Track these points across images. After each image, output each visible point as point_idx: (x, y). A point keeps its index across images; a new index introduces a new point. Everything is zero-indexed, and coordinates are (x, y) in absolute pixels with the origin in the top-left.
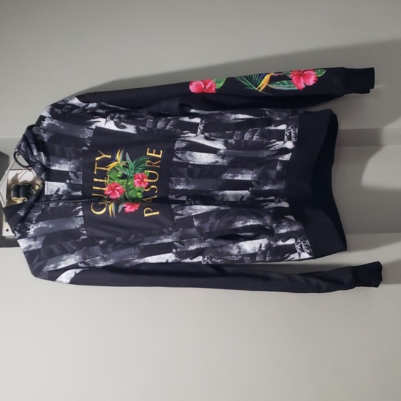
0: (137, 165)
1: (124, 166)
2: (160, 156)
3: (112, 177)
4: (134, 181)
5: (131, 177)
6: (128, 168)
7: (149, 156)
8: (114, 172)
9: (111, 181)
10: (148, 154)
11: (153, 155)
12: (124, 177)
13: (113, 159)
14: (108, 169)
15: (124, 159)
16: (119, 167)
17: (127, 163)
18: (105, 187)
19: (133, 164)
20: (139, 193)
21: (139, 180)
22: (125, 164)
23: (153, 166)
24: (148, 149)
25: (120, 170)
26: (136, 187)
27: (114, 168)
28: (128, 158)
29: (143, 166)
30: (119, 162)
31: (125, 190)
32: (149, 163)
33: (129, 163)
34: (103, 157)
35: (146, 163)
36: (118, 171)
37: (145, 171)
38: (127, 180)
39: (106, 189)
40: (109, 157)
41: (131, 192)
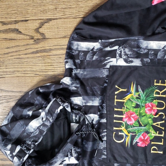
1: (137, 98)
2: (165, 85)
3: (128, 107)
4: (146, 109)
5: (143, 106)
6: (140, 99)
7: (157, 86)
8: (130, 103)
9: (128, 110)
10: (155, 84)
11: (160, 84)
12: (137, 106)
13: (128, 92)
14: (125, 101)
15: (137, 91)
16: (133, 98)
17: (139, 95)
19: (144, 96)
20: (150, 119)
21: (150, 108)
22: (138, 96)
23: (160, 96)
24: (155, 80)
25: (134, 101)
26: (147, 114)
27: (129, 99)
28: (140, 90)
29: (152, 96)
30: (133, 94)
31: (138, 116)
32: (156, 92)
33: (141, 95)
34: (120, 91)
35: (155, 93)
36: (132, 102)
37: (154, 101)
38: (139, 109)
39: (124, 116)
40: (125, 90)
41: (143, 118)
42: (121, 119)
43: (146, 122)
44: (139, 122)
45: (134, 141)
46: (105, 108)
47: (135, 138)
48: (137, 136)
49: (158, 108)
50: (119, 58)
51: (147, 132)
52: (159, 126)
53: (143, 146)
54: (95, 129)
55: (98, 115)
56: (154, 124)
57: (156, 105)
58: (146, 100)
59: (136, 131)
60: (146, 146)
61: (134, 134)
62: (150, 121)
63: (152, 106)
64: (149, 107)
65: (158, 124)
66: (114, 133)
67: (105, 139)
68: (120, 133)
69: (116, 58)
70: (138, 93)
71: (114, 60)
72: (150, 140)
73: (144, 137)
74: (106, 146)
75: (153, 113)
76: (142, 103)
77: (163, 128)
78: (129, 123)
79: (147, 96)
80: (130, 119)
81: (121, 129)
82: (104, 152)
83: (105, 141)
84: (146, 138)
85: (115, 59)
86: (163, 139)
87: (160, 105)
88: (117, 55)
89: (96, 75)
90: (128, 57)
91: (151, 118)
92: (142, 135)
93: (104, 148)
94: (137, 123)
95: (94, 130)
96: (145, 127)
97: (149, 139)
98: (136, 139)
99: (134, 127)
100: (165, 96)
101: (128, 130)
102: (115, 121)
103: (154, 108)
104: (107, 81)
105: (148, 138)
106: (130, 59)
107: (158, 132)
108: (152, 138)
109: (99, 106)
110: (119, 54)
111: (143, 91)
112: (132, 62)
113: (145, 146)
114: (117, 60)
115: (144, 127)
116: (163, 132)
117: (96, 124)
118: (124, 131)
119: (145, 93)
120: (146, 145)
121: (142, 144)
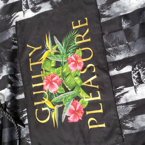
0: (67, 48)
1: (56, 54)
2: (87, 24)
3: (47, 69)
4: (69, 66)
5: (65, 63)
6: (59, 54)
7: (76, 29)
8: (48, 63)
9: (47, 73)
10: (74, 28)
11: (80, 26)
12: (58, 64)
13: (44, 49)
14: (42, 62)
15: (54, 44)
16: (50, 56)
17: (57, 49)
18: (42, 82)
19: (63, 48)
20: (77, 78)
21: (74, 63)
22: (56, 51)
23: (84, 41)
24: (73, 22)
25: (52, 59)
26: (72, 71)
27: (47, 58)
28: (57, 41)
29: (74, 45)
30: (50, 51)
31: (61, 78)
32: (78, 38)
33: (59, 48)
34: (34, 50)
35: (75, 39)
36: (51, 61)
37: (77, 51)
38: (61, 67)
39: (44, 83)
40: (40, 47)
41: (68, 79)
42: (41, 88)
43: (73, 83)
44: (64, 86)
45: (63, 115)
46: (20, 78)
47: (64, 111)
48: (65, 108)
49: (84, 60)
50: (26, 9)
51: (78, 98)
52: (91, 86)
53: (76, 120)
54: (8, 108)
55: (9, 88)
56: (84, 84)
57: (81, 56)
58: (67, 53)
59: (63, 100)
60: (80, 120)
61: (61, 105)
62: (78, 81)
63: (76, 58)
64: (72, 61)
65: (89, 83)
66: (37, 110)
67: (26, 122)
68: (43, 109)
69: (22, 10)
70: (56, 47)
71: (20, 14)
72: (83, 109)
73: (75, 107)
74: (28, 132)
75: (79, 68)
76: (62, 59)
77: (97, 87)
78: (52, 91)
79: (68, 48)
80: (52, 85)
81: (43, 102)
82: (29, 140)
83: (26, 124)
84: (77, 108)
85: (22, 12)
86: (101, 104)
87: (85, 54)
88: (23, 7)
89: (4, 39)
90: (35, 5)
91: (77, 75)
92: (72, 104)
93: (27, 136)
94: (62, 88)
95: (7, 110)
96: (73, 92)
97: (81, 108)
98: (65, 113)
99: (59, 94)
100: (89, 40)
101: (52, 101)
102: (34, 93)
103: (79, 61)
104: (16, 42)
105: (80, 106)
106: (38, 6)
107: (91, 94)
108: (86, 105)
109: (8, 75)
110: (25, 5)
111: (61, 42)
112: (40, 8)
113: (78, 119)
114: (24, 13)
115: (71, 92)
116: (99, 92)
117: (9, 101)
118: (47, 104)
119: (64, 44)
120: (81, 118)
121: (74, 118)
